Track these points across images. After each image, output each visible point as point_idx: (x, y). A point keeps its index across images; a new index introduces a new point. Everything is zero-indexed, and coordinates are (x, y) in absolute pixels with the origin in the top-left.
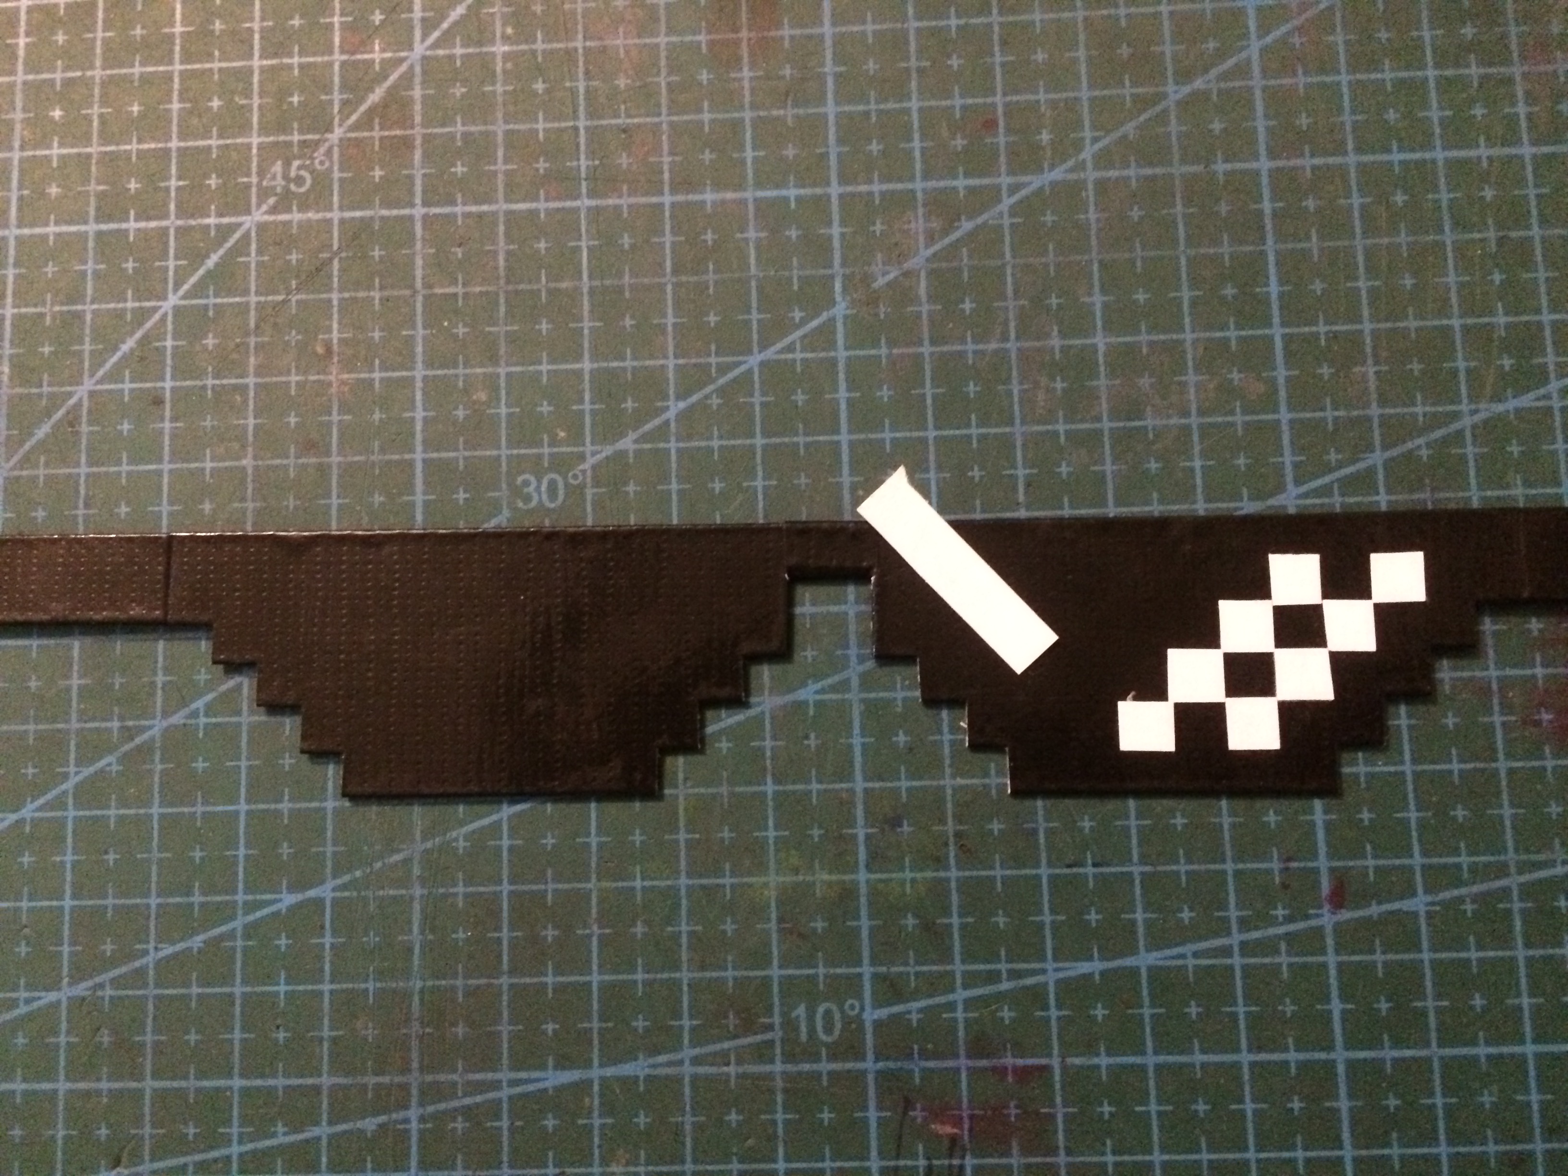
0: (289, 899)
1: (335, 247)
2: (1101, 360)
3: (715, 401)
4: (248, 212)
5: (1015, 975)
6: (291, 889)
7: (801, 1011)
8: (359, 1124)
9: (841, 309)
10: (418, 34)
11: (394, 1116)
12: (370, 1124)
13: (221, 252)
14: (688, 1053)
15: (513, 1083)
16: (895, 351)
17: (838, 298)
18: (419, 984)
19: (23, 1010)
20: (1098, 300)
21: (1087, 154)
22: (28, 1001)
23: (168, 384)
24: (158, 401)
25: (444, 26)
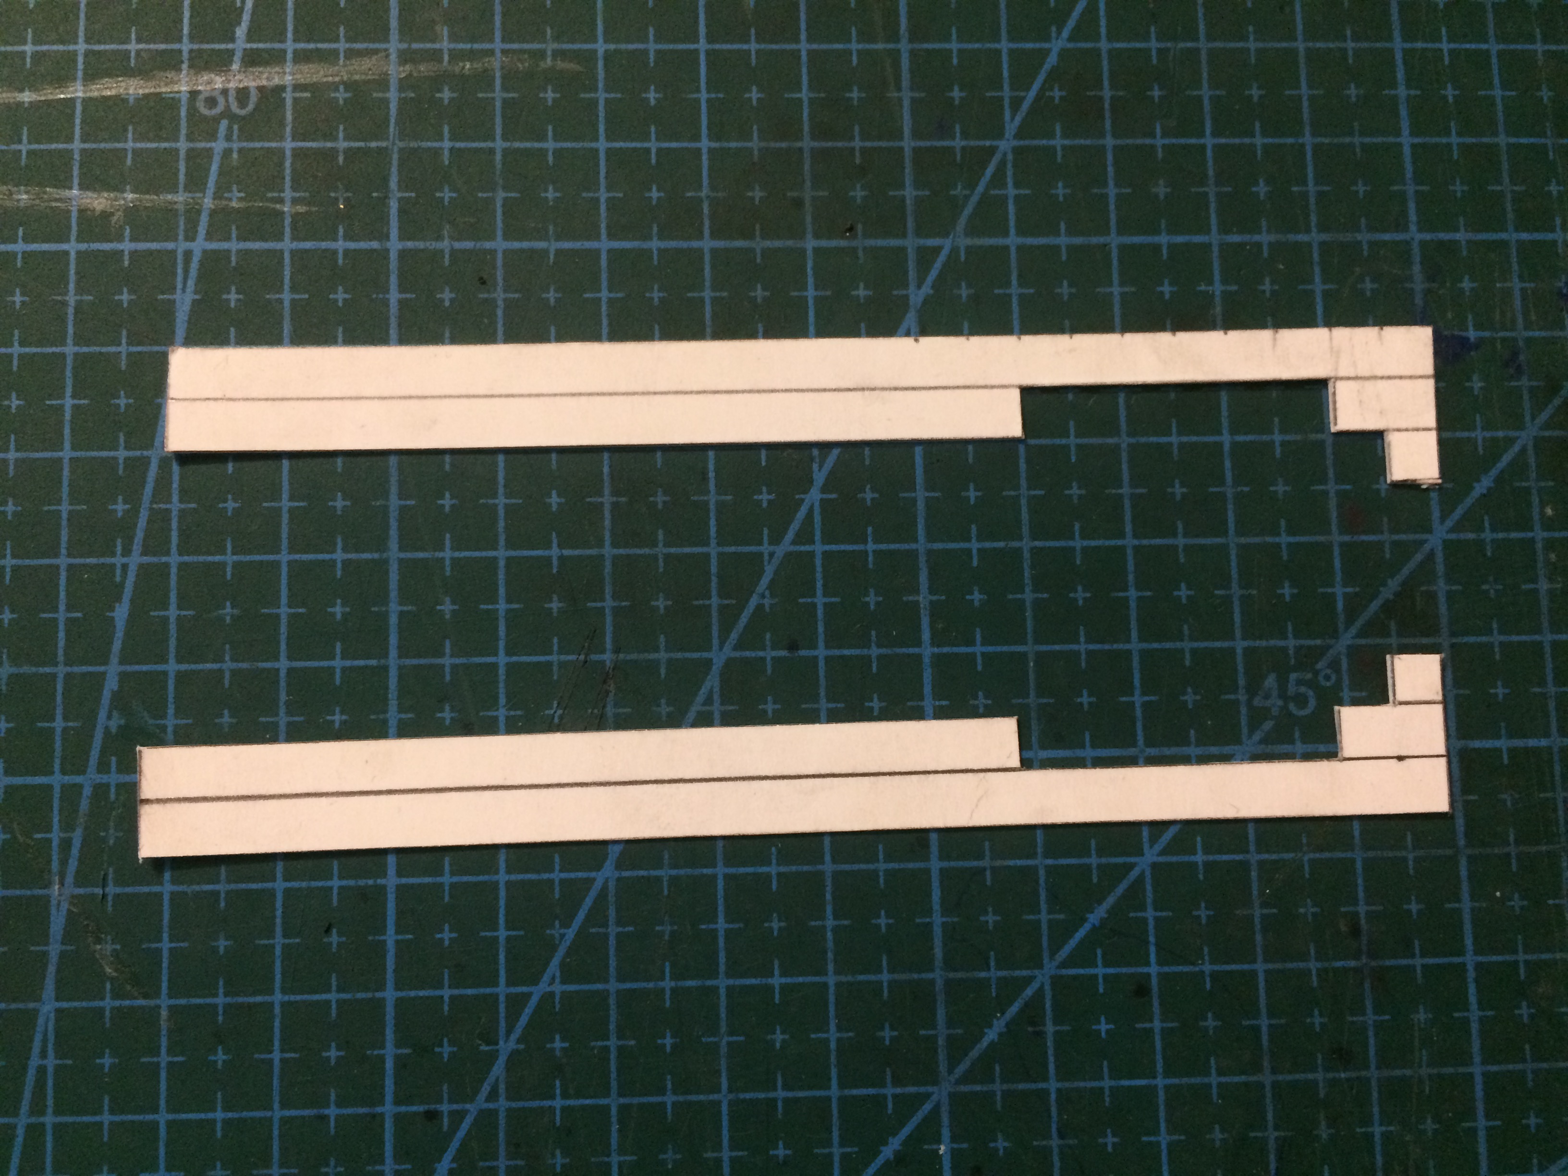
23: (1153, 970)
24: (1142, 990)
25: (1469, 501)
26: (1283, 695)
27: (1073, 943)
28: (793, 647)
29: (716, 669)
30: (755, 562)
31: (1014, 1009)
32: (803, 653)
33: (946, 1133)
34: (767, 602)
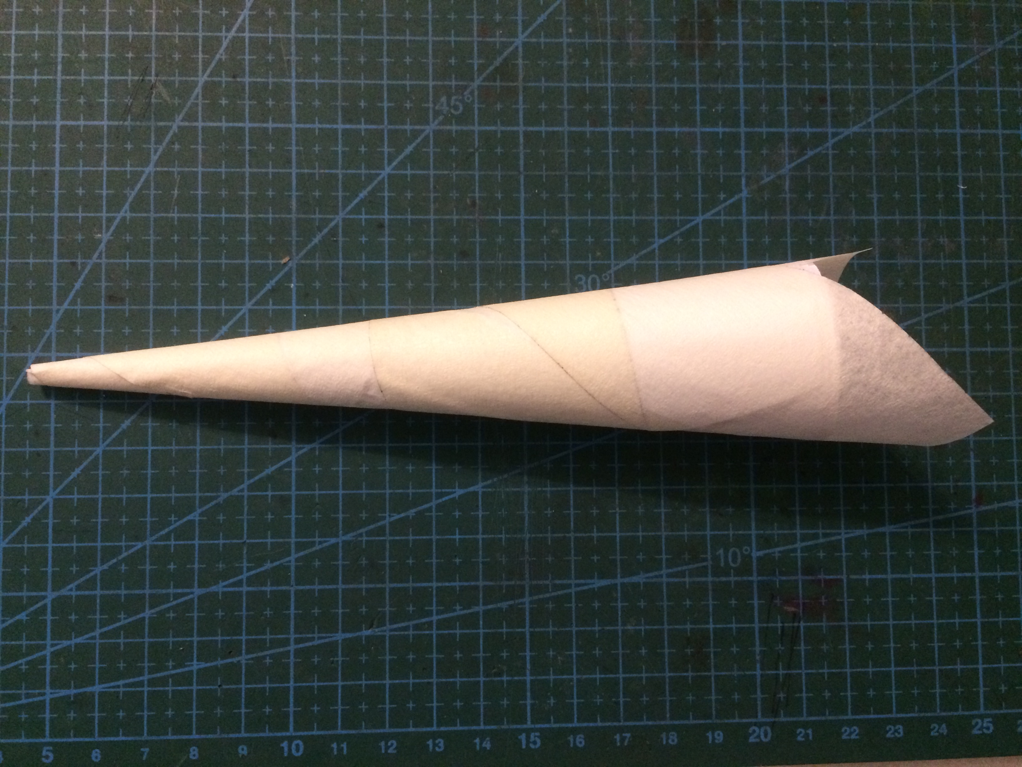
0: (459, 492)
1: (476, 146)
2: (876, 227)
3: (679, 240)
4: (427, 123)
5: (825, 535)
6: (460, 487)
7: (721, 551)
8: (499, 605)
9: (744, 194)
10: (520, 28)
11: (517, 601)
12: (504, 605)
13: (414, 144)
14: (664, 571)
15: (577, 585)
16: (773, 218)
17: (743, 188)
18: (528, 536)
19: (317, 547)
20: (875, 196)
21: (871, 119)
22: (320, 543)
23: (386, 217)
24: (381, 226)
25: (535, 25)
26: (449, 105)
27: (353, 205)
28: (234, 77)
29: (200, 85)
30: (219, 40)
31: (326, 231)
32: (238, 79)
33: (294, 279)
34: (223, 57)
